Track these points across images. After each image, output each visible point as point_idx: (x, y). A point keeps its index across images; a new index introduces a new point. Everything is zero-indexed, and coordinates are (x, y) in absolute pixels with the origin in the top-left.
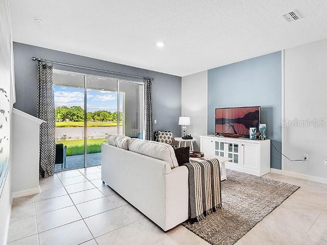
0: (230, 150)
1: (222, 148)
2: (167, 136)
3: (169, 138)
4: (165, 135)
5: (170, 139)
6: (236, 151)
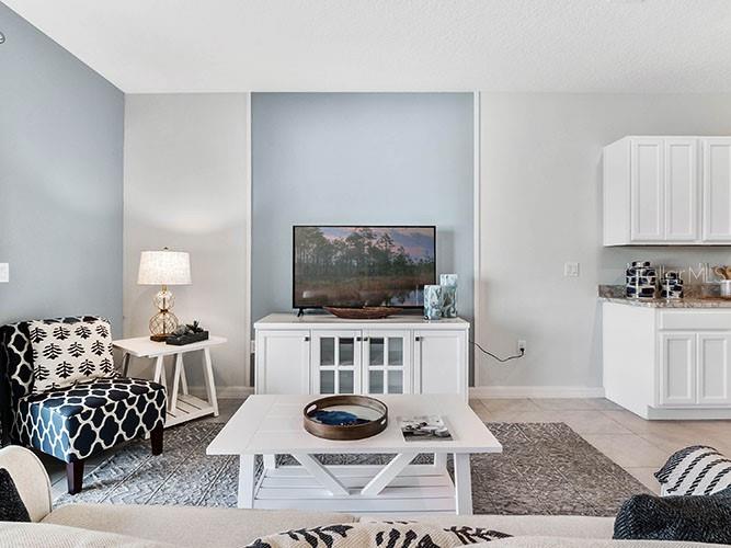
0: (375, 357)
1: (347, 357)
2: (87, 344)
3: (98, 349)
4: (73, 338)
5: (106, 355)
6: (396, 358)
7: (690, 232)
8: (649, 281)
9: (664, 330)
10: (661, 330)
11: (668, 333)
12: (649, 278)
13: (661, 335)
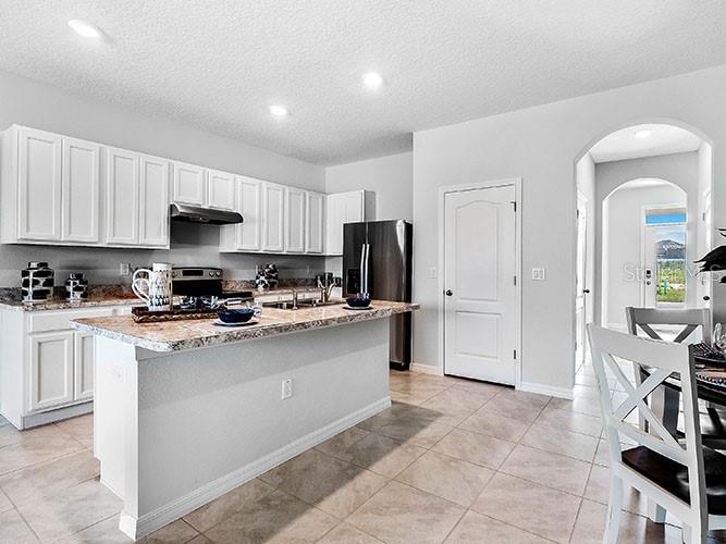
7: (92, 235)
8: (41, 283)
9: (33, 333)
10: (30, 334)
11: (36, 336)
12: (42, 280)
13: (31, 338)
